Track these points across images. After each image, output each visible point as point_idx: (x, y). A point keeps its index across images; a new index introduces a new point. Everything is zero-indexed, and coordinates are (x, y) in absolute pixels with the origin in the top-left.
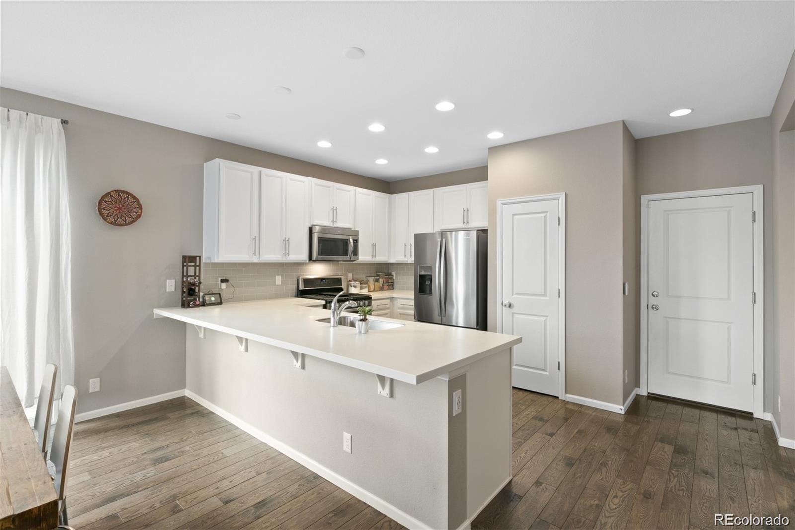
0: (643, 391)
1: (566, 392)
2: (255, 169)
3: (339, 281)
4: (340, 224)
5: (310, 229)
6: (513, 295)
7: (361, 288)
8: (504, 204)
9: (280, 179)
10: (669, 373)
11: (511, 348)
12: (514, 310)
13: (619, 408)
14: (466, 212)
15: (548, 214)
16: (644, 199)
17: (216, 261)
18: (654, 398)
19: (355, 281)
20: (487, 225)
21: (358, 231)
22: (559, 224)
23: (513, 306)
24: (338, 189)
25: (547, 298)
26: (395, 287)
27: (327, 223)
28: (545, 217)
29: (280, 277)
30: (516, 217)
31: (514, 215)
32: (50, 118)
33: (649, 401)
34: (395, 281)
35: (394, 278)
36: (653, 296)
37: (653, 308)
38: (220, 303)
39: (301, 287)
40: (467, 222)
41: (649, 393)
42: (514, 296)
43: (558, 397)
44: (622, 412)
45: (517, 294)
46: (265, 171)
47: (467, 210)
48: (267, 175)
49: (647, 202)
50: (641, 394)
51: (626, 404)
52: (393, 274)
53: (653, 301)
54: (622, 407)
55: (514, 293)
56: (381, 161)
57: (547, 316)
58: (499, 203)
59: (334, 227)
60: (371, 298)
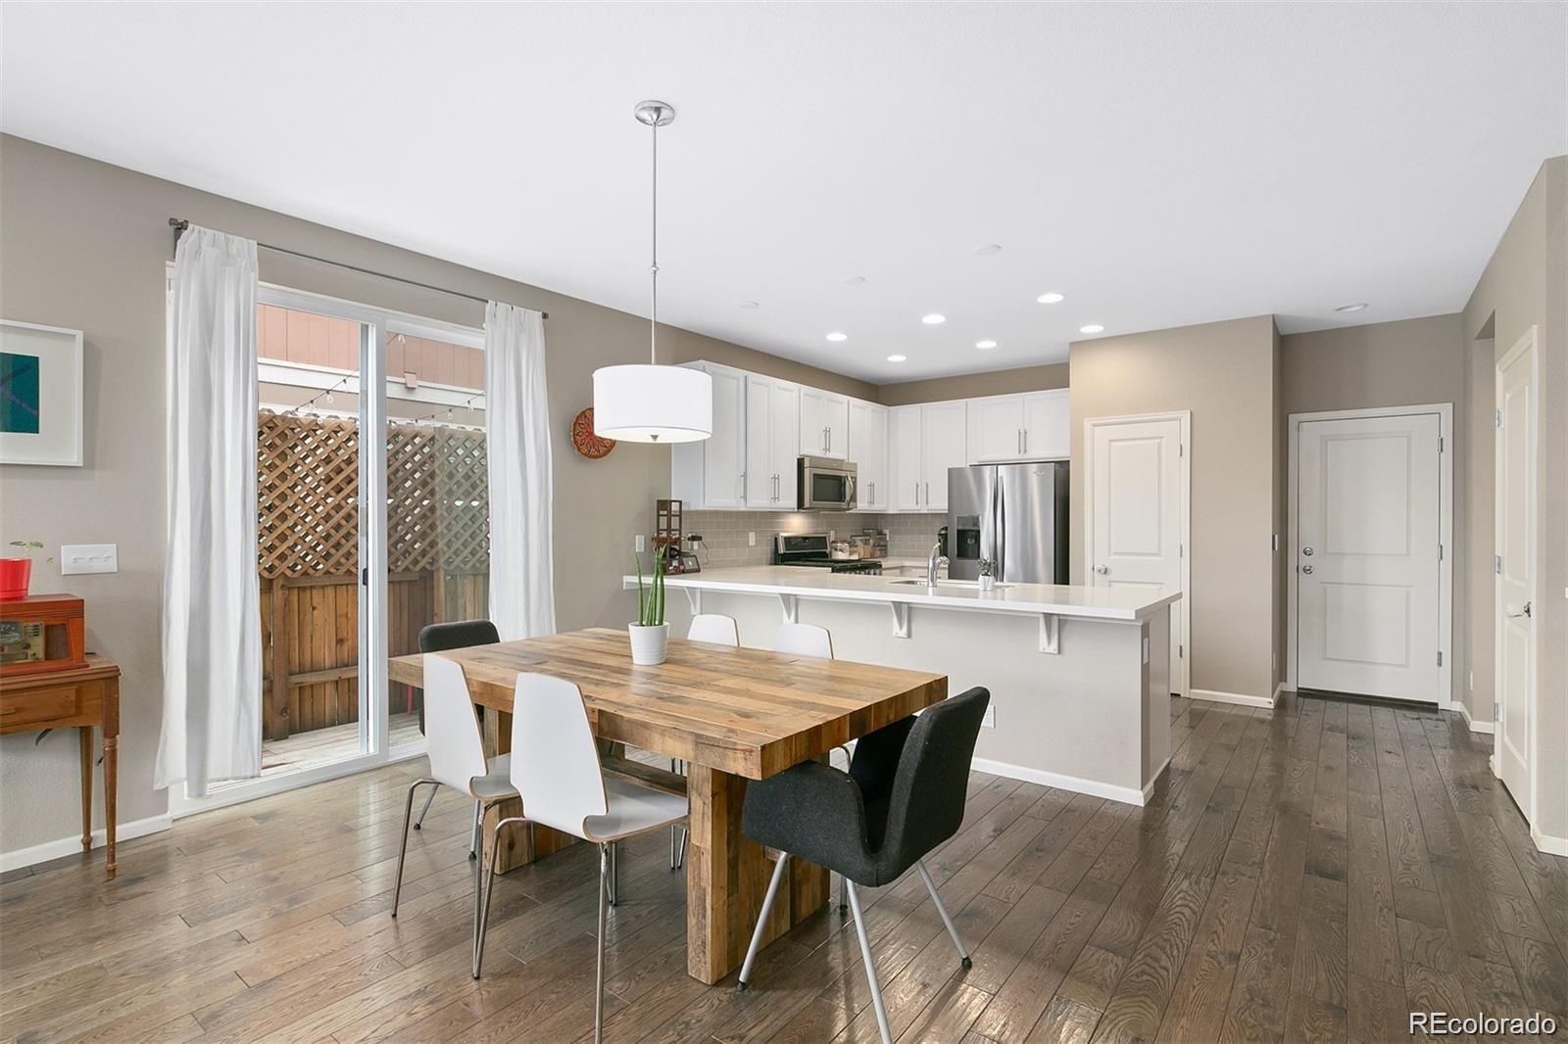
0: (1291, 686)
1: (1191, 687)
2: (741, 373)
3: (821, 541)
4: (832, 455)
5: (800, 463)
6: (1110, 555)
7: (851, 553)
8: (1095, 426)
9: (766, 388)
10: (1326, 659)
11: (1169, 606)
12: (1111, 576)
13: (1266, 702)
14: (1023, 436)
15: (1164, 440)
16: (1293, 419)
17: (701, 508)
18: (1306, 694)
19: (843, 542)
20: (1068, 454)
21: (856, 464)
22: (1181, 455)
23: (1111, 570)
24: (830, 400)
25: (1162, 558)
26: (889, 553)
27: (818, 453)
28: (1159, 444)
29: (754, 533)
30: (1113, 443)
31: (1111, 441)
32: (532, 311)
33: (1300, 699)
34: (889, 543)
35: (888, 538)
36: (1306, 554)
37: (1305, 570)
38: (698, 571)
39: (782, 551)
40: (1025, 451)
41: (1299, 689)
42: (1112, 557)
43: (1179, 695)
44: (1272, 706)
45: (1116, 554)
46: (753, 376)
47: (1026, 433)
48: (754, 383)
49: (1297, 423)
50: (1288, 690)
51: (1275, 696)
52: (887, 532)
53: (1305, 561)
54: (1271, 700)
55: (1112, 552)
56: (897, 358)
57: (1162, 583)
58: (1088, 423)
59: (827, 459)
60: (881, 566)
